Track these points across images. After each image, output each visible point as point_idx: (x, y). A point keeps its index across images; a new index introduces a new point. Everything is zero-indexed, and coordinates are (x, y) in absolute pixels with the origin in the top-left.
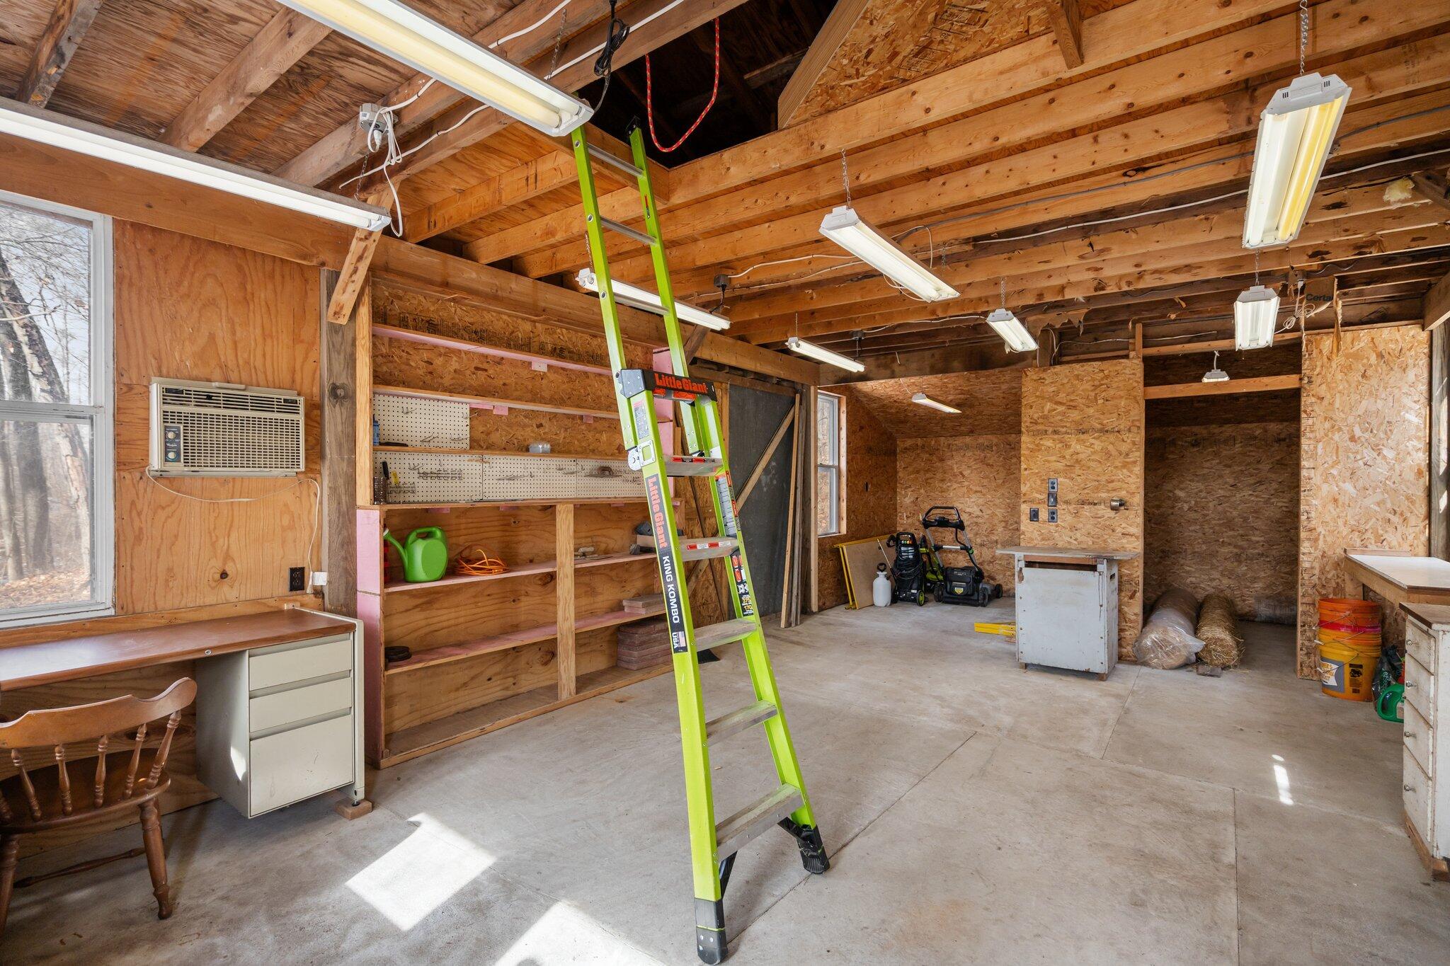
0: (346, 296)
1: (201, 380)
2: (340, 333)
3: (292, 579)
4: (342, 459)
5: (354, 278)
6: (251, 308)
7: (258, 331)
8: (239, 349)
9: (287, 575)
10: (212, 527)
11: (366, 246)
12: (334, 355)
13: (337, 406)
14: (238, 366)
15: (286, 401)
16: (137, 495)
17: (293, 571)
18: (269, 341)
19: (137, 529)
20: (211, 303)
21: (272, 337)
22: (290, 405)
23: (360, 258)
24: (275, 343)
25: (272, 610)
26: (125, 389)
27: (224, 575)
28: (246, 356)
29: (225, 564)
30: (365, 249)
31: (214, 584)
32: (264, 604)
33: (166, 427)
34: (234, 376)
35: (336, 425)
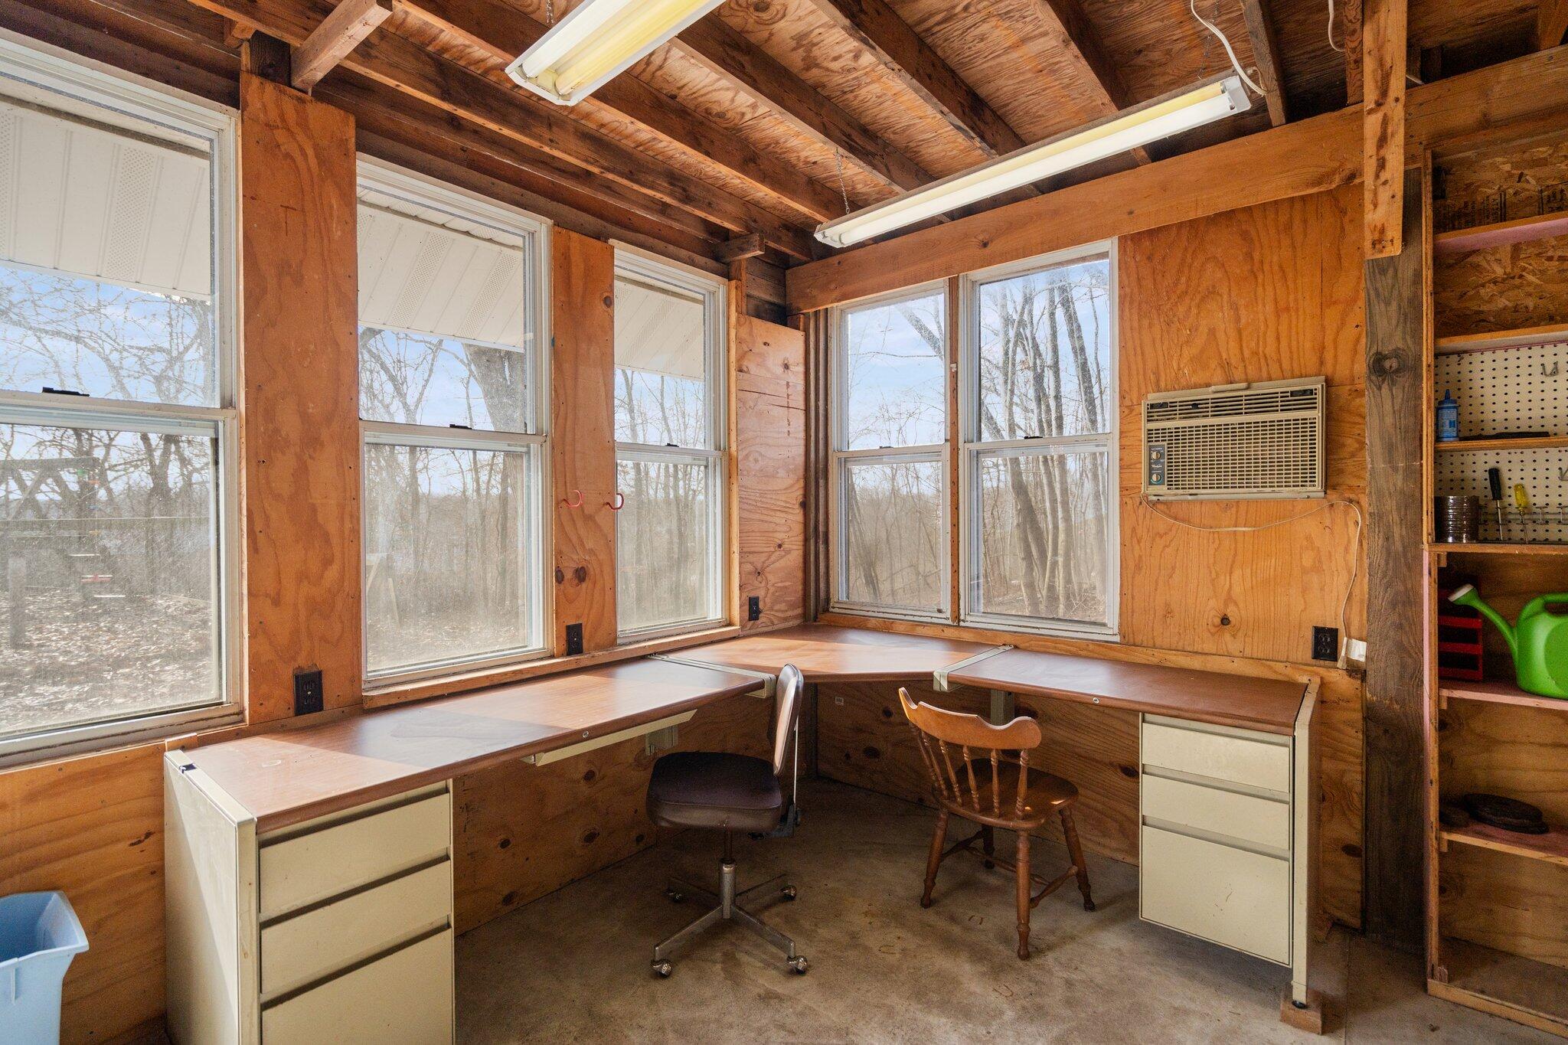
0: (1382, 210)
1: (1200, 386)
2: (1391, 272)
3: (1317, 642)
4: (1395, 469)
5: (1384, 176)
6: (1260, 280)
7: (1270, 308)
8: (1244, 337)
9: (1309, 635)
10: (1212, 560)
11: (1385, 114)
12: (1379, 308)
13: (1385, 387)
14: (1243, 360)
15: (1293, 394)
16: (1137, 521)
17: (1319, 632)
18: (1284, 317)
19: (1137, 556)
20: (1212, 292)
21: (1287, 309)
22: (1304, 397)
23: (1382, 141)
24: (1294, 318)
25: (1280, 678)
26: (1127, 412)
27: (1225, 621)
28: (1253, 345)
29: (1226, 605)
30: (1385, 122)
31: (1213, 630)
32: (1270, 667)
33: (1150, 447)
34: (1238, 374)
35: (1382, 419)
